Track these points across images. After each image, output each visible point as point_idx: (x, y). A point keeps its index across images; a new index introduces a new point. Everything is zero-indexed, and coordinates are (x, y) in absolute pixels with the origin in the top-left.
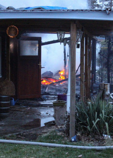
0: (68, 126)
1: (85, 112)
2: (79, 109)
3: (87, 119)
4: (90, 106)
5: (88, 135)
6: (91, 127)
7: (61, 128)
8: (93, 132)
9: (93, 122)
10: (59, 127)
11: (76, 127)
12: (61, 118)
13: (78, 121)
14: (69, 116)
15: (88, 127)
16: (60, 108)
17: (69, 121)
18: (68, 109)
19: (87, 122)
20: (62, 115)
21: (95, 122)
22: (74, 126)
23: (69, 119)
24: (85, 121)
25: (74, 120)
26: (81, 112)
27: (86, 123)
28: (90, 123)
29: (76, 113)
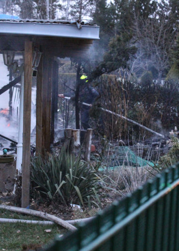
0: (19, 191)
1: (44, 171)
2: (35, 167)
3: (48, 181)
4: (51, 162)
5: (48, 206)
6: (53, 193)
7: (8, 195)
8: (56, 200)
9: (56, 185)
10: (5, 194)
11: (31, 192)
12: (8, 180)
13: (33, 184)
14: (20, 178)
15: (49, 193)
16: (7, 165)
17: (21, 185)
18: (19, 167)
19: (47, 186)
20: (9, 176)
21: (59, 186)
22: (29, 191)
23: (21, 182)
24: (45, 185)
25: (28, 182)
26: (38, 171)
27: (45, 188)
28: (51, 188)
29: (31, 173)
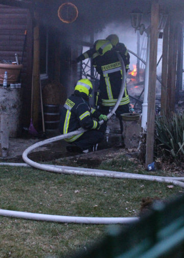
0: (143, 148)
1: (167, 129)
2: (159, 125)
3: (171, 140)
4: (175, 122)
5: (171, 163)
6: (176, 151)
7: (133, 151)
8: (179, 157)
9: (179, 143)
10: (131, 150)
11: (155, 150)
12: (133, 137)
13: (157, 142)
14: (145, 136)
15: (172, 151)
16: (132, 123)
17: (145, 142)
18: (144, 125)
19: (170, 144)
20: (134, 133)
21: (182, 144)
22: (153, 148)
23: (146, 139)
24: (168, 143)
25: (153, 140)
26: (163, 130)
27: (169, 146)
28: (174, 146)
29: (155, 131)
